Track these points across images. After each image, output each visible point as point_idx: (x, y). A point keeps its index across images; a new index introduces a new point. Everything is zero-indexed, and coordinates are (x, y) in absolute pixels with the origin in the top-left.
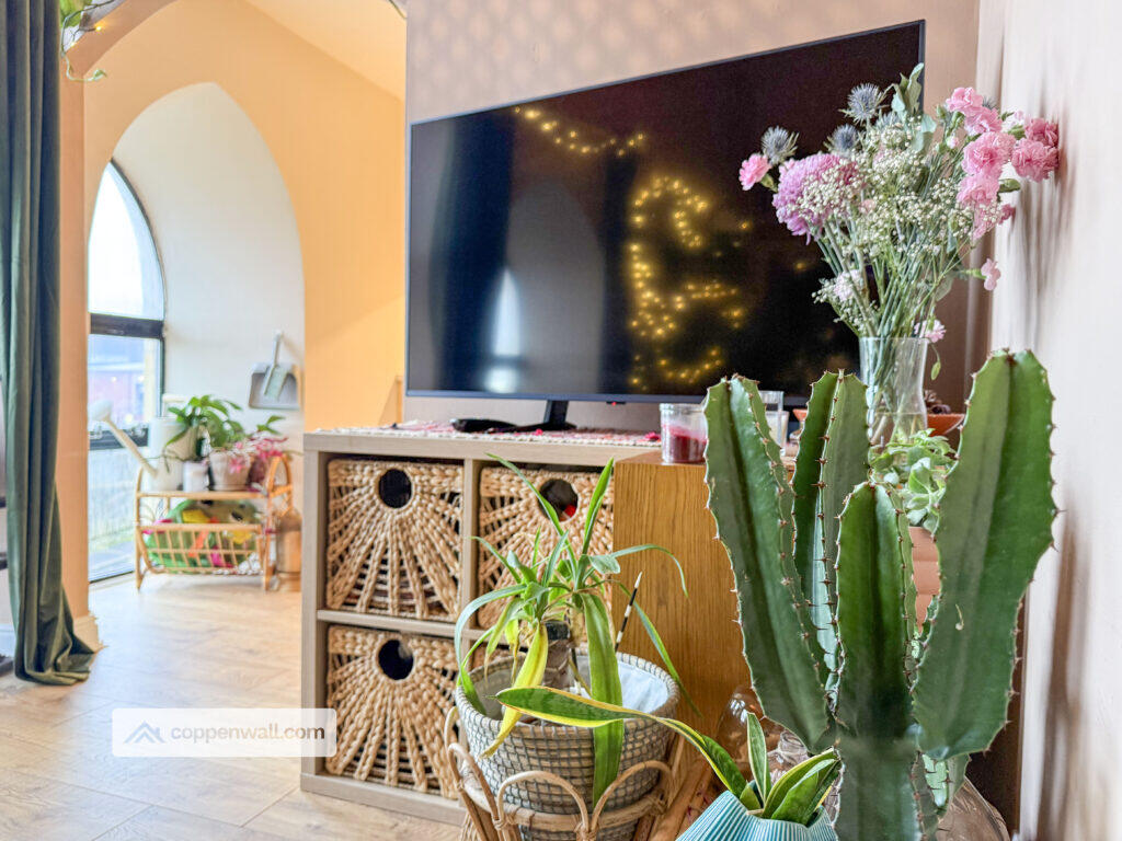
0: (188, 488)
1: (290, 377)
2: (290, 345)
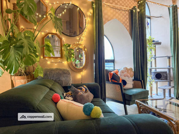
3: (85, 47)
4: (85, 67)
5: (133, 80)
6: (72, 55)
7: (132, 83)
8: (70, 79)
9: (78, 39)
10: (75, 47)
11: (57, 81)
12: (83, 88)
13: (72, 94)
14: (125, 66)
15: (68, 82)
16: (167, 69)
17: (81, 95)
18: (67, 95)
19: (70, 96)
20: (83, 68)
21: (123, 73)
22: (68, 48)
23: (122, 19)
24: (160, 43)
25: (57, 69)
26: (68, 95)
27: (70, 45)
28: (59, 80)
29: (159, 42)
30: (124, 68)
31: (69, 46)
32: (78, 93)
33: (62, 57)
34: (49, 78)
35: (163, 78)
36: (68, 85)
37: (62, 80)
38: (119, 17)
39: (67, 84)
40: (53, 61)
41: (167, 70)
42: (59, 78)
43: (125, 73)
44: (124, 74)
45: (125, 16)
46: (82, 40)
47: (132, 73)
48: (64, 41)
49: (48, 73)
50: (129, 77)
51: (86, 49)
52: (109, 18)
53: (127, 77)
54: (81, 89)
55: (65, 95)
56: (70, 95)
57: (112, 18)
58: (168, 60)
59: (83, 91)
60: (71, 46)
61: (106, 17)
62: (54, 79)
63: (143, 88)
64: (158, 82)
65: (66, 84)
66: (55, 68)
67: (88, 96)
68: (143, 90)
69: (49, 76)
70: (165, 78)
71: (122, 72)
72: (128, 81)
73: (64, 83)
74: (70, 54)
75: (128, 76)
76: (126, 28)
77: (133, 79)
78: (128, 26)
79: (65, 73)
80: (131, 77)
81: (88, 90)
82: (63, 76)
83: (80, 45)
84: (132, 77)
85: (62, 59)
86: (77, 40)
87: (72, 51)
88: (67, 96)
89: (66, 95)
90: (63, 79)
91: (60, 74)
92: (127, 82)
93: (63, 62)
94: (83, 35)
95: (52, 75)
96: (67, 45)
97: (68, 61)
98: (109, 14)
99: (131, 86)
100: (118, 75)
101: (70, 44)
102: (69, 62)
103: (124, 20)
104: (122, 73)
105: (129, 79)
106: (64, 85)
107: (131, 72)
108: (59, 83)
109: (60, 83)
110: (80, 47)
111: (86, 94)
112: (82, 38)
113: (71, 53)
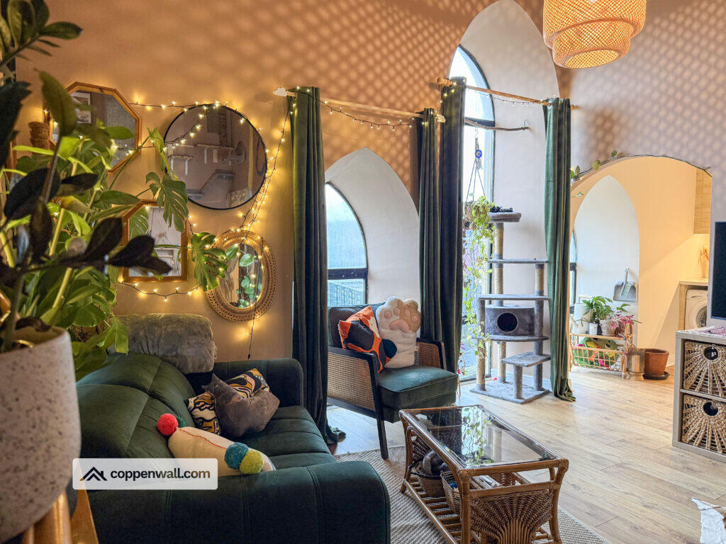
0: (591, 333)
1: (633, 288)
2: (632, 274)
3: (262, 242)
4: (261, 307)
5: (418, 340)
6: (221, 269)
7: (415, 348)
8: (210, 352)
9: (241, 215)
10: (231, 241)
11: (169, 358)
12: (249, 379)
13: (212, 399)
14: (394, 297)
15: (203, 360)
16: (534, 302)
17: (242, 404)
18: (198, 403)
19: (209, 408)
20: (256, 308)
21: (386, 317)
22: (207, 246)
23: (387, 147)
24: (515, 218)
25: (169, 320)
26: (203, 405)
27: (214, 237)
28: (176, 356)
29: (515, 212)
30: (391, 303)
31: (210, 240)
32: (230, 398)
33: (184, 277)
34: (146, 349)
35: (521, 330)
36: (204, 370)
37: (185, 354)
38: (379, 141)
39: (200, 367)
40: (155, 291)
41: (532, 305)
42: (176, 350)
43: (395, 319)
44: (392, 320)
45: (399, 139)
46: (253, 221)
47: (417, 318)
48: (194, 225)
49: (141, 333)
50: (405, 332)
51: (266, 249)
52: (346, 148)
53: (398, 332)
54: (243, 382)
55: (191, 404)
56: (206, 404)
57: (355, 147)
58: (536, 272)
59: (247, 389)
60: (216, 240)
61: (336, 142)
62: (161, 353)
63: (442, 368)
64: (507, 343)
65: (197, 367)
66: (163, 315)
67: (262, 406)
68: (443, 373)
69: (144, 344)
70: (525, 330)
71: (386, 314)
72: (403, 343)
73: (190, 366)
74: (214, 266)
75: (401, 329)
76: (401, 177)
77: (418, 336)
78: (405, 171)
79: (195, 334)
80: (410, 331)
81: (264, 383)
82: (188, 343)
83: (247, 234)
84: (415, 331)
85: (185, 283)
86: (238, 219)
87: (222, 257)
88: (199, 408)
89: (195, 404)
90: (188, 352)
91: (180, 337)
92: (398, 346)
93: (190, 293)
94: (259, 204)
95: (153, 342)
96: (203, 239)
97: (205, 289)
98: (345, 132)
99: (410, 360)
100: (367, 327)
101: (211, 233)
102: (208, 292)
103: (394, 152)
104: (384, 320)
105: (405, 337)
106: (190, 370)
107: (411, 317)
108: (174, 365)
109: (177, 365)
110: (248, 242)
111: (256, 398)
112: (253, 211)
113: (215, 263)
